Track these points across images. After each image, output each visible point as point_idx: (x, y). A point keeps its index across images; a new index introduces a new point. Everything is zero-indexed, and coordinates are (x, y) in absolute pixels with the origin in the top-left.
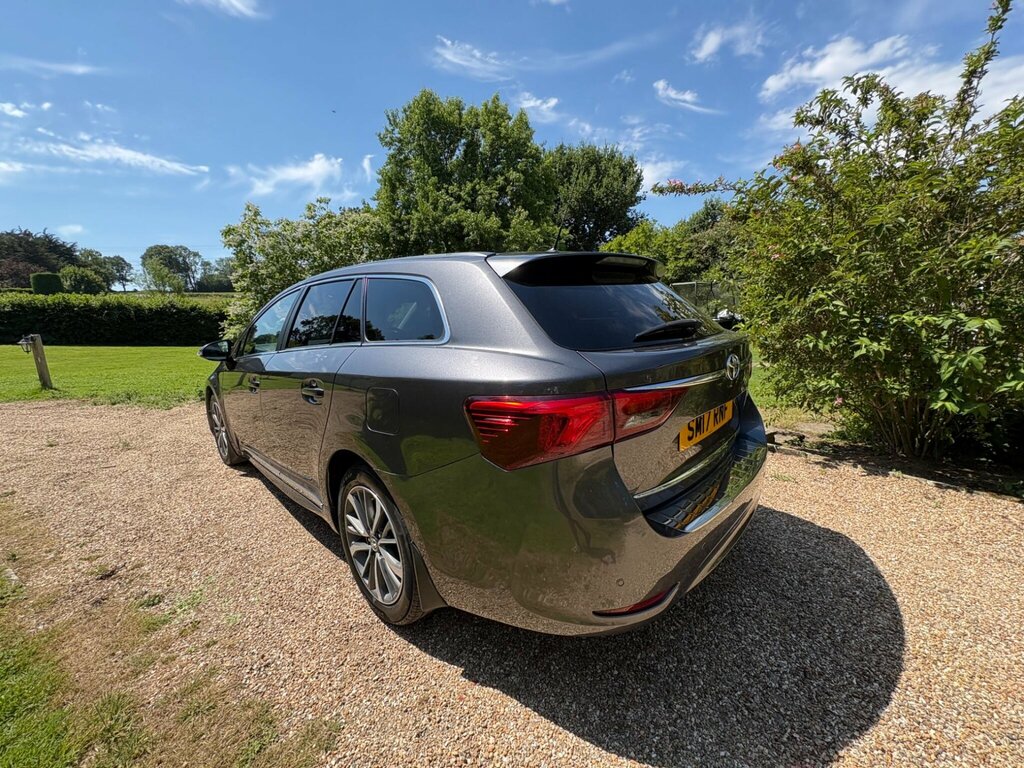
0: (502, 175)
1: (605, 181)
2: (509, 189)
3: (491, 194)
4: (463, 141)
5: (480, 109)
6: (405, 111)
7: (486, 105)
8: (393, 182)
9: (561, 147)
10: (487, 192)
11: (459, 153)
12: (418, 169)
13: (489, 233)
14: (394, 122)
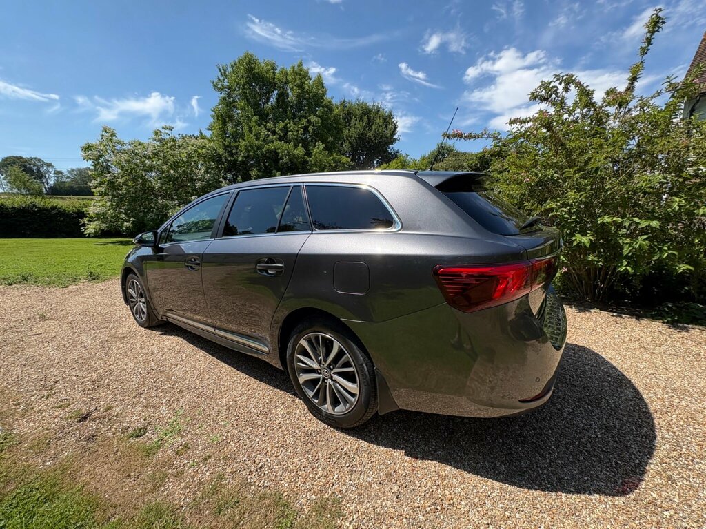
0: (305, 118)
1: (374, 127)
2: (310, 128)
3: (298, 131)
4: (276, 92)
5: (289, 70)
6: (232, 66)
7: (293, 68)
8: (224, 117)
9: (344, 102)
10: (295, 130)
11: (273, 100)
12: (243, 109)
13: (297, 158)
14: (224, 73)
